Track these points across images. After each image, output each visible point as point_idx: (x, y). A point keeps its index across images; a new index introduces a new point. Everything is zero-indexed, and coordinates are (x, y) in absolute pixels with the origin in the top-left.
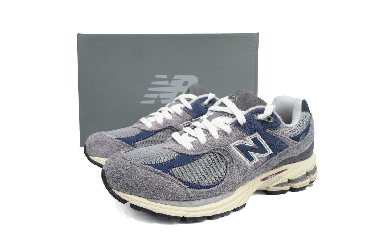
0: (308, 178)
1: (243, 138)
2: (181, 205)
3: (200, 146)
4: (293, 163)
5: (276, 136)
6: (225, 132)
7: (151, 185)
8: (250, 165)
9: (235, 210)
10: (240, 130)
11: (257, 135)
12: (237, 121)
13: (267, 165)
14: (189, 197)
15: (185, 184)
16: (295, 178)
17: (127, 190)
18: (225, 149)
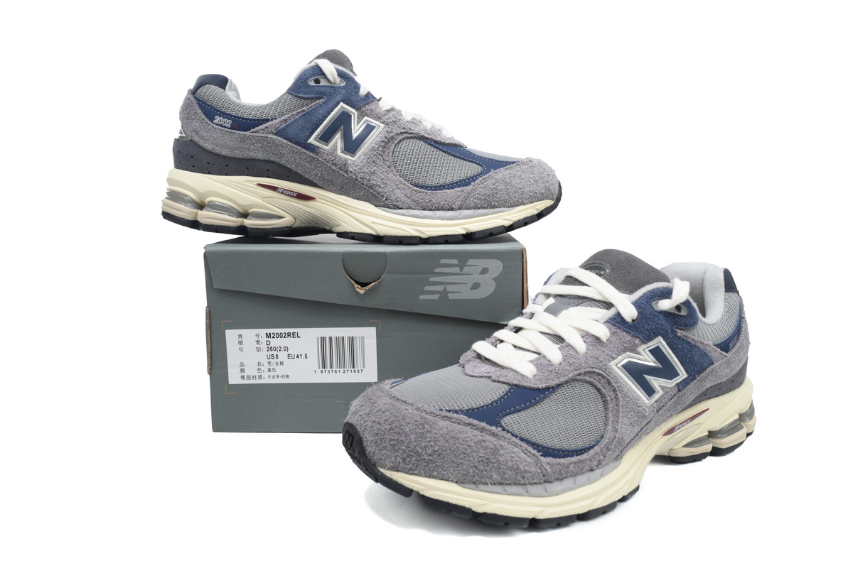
0: (743, 427)
1: (633, 350)
2: (527, 492)
3: (550, 368)
4: (717, 396)
5: (693, 343)
6: (598, 339)
7: (468, 454)
8: (649, 404)
9: (624, 499)
10: (627, 332)
11: (660, 342)
12: (619, 314)
13: (677, 403)
14: (544, 476)
15: (534, 449)
16: (720, 428)
17: (417, 466)
18: (600, 372)
